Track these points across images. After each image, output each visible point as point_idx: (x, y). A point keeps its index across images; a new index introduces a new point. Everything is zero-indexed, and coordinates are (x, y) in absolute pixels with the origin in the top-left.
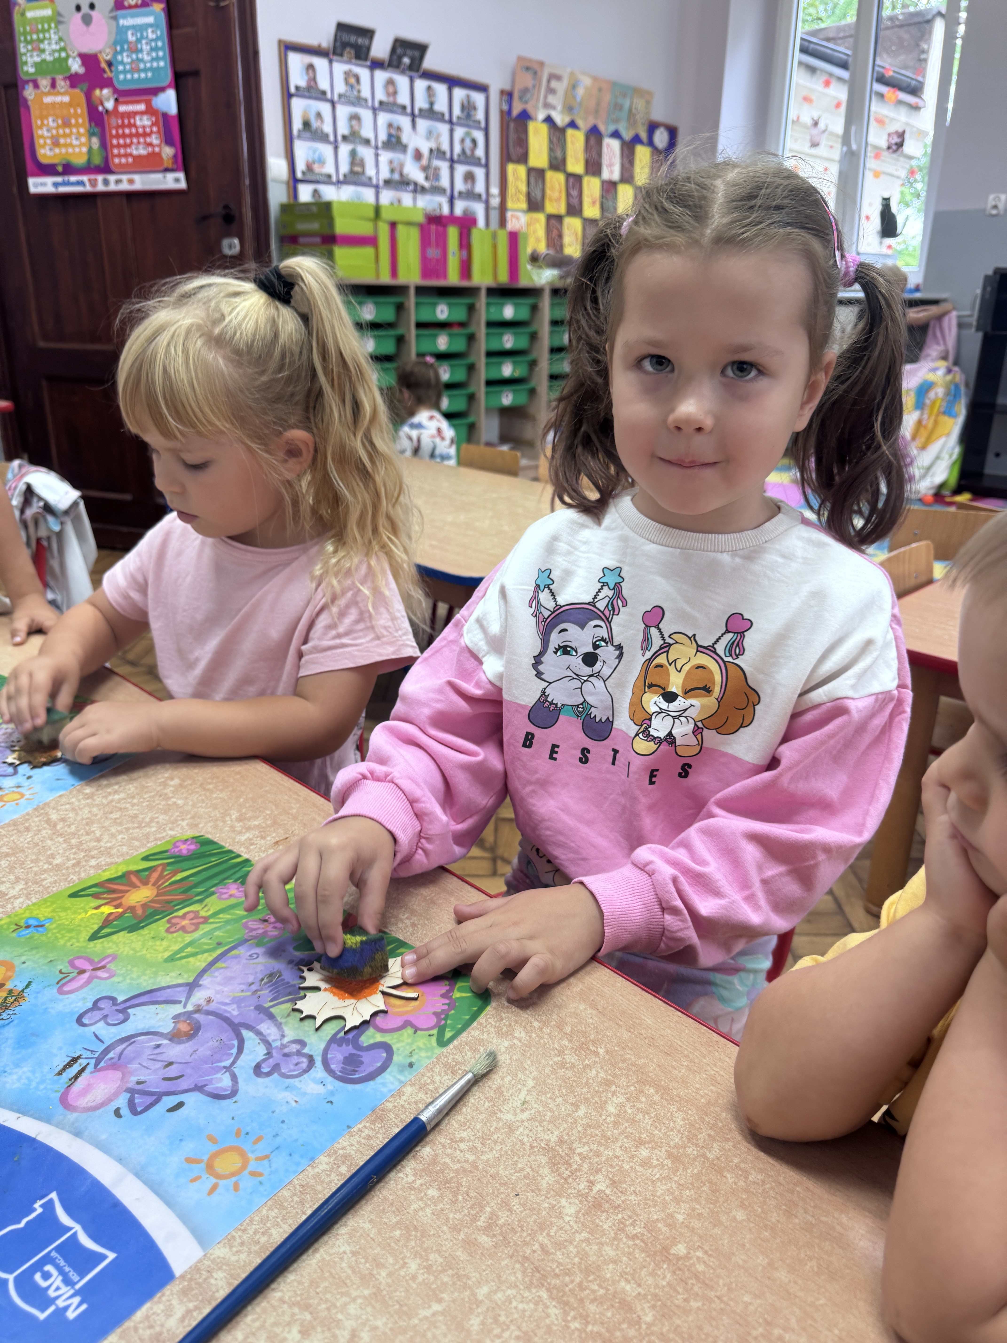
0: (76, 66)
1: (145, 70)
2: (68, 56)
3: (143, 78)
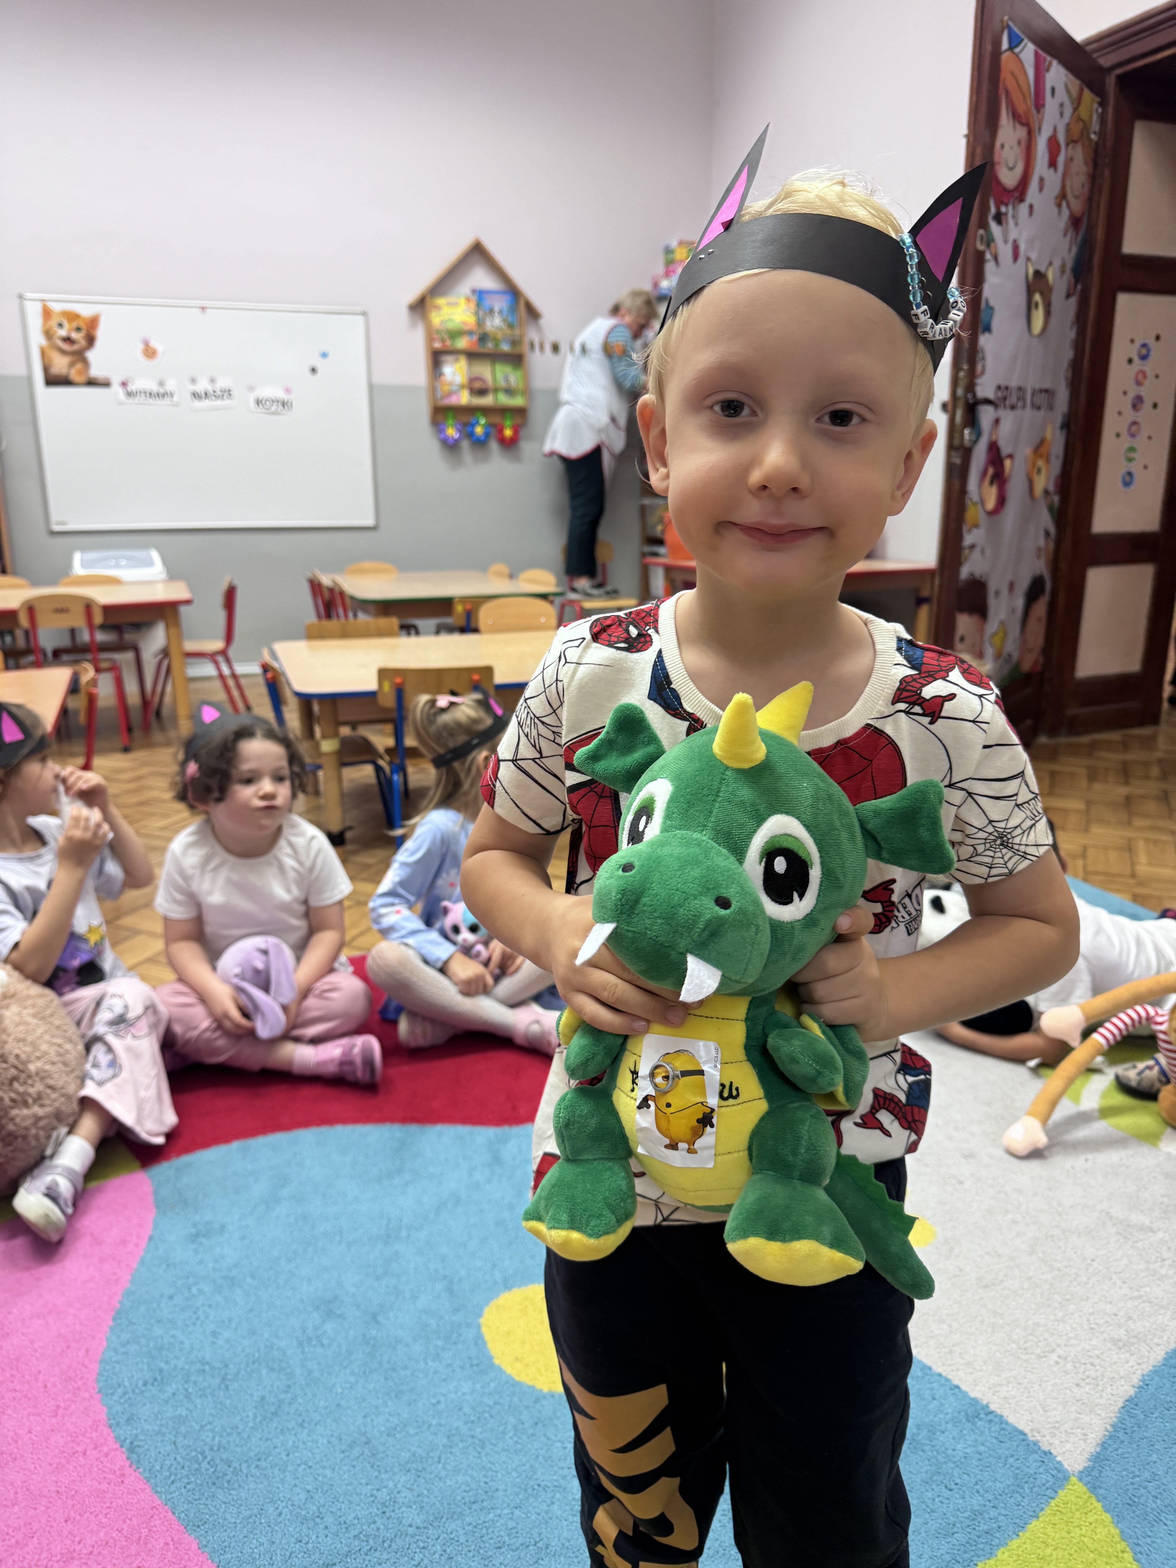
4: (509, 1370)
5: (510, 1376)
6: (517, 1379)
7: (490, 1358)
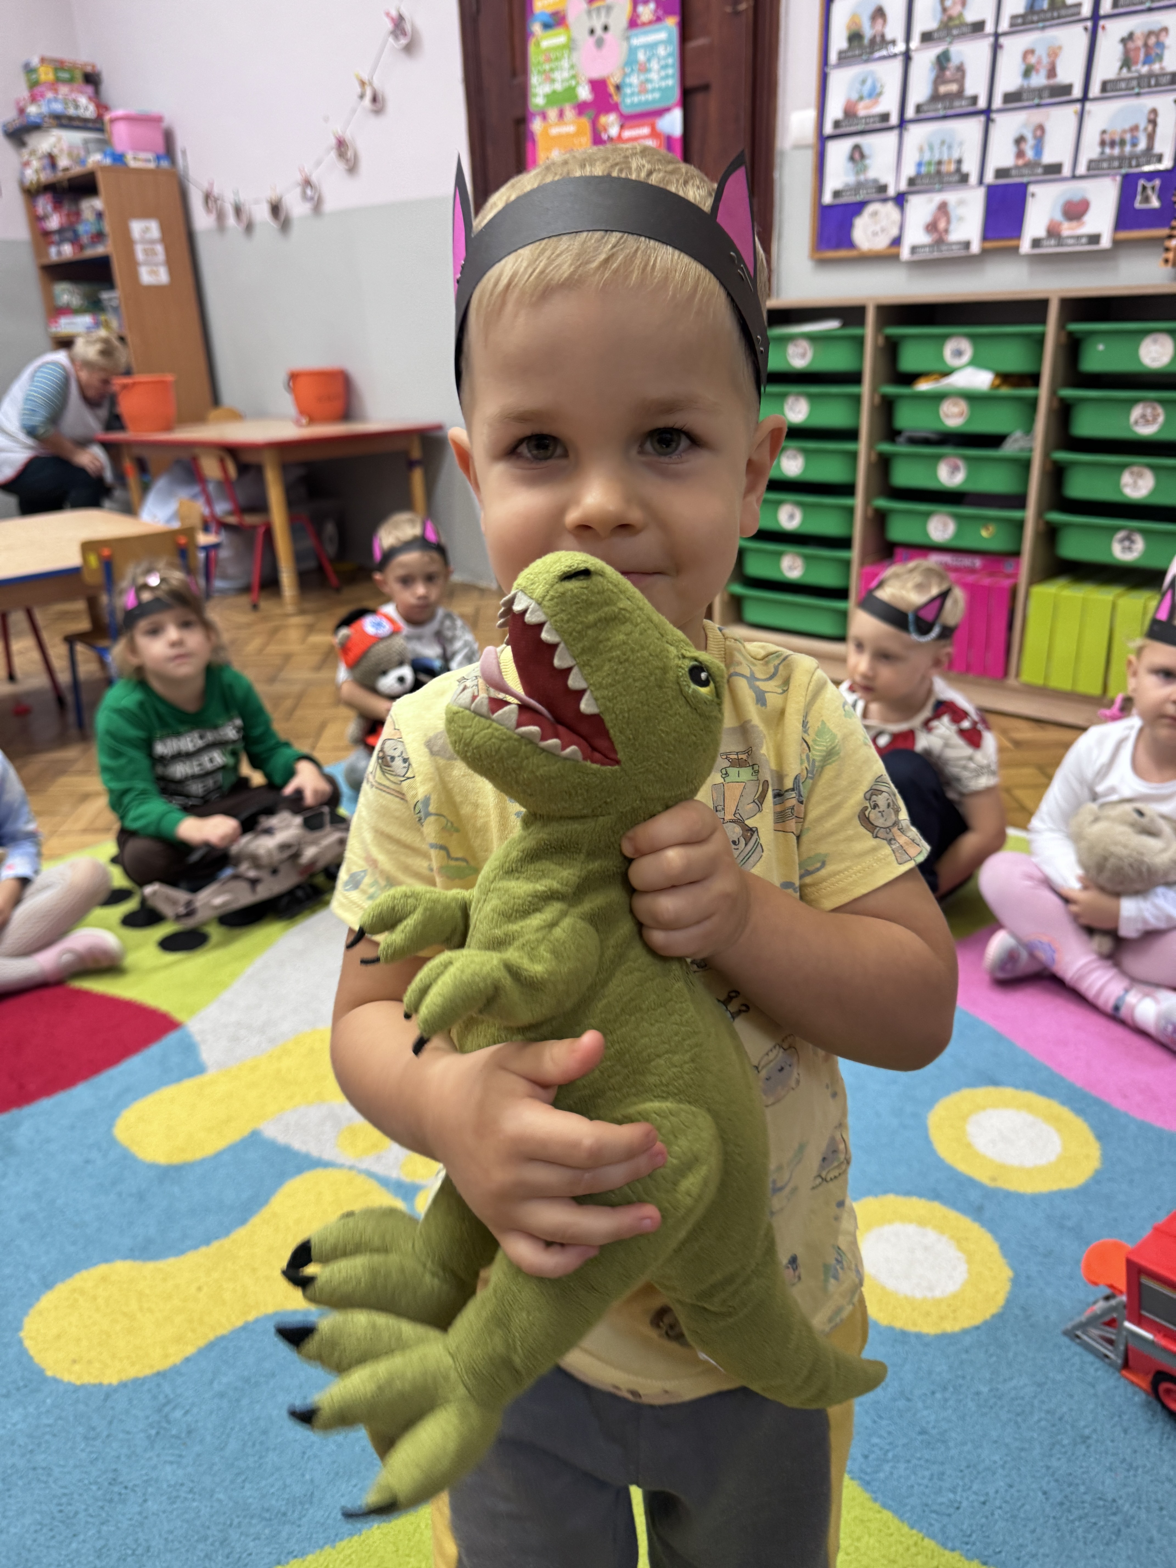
0: (585, 93)
1: (653, 90)
2: (578, 83)
3: (651, 99)
4: (66, 1377)
5: (69, 1383)
6: (78, 1383)
7: (41, 1372)
